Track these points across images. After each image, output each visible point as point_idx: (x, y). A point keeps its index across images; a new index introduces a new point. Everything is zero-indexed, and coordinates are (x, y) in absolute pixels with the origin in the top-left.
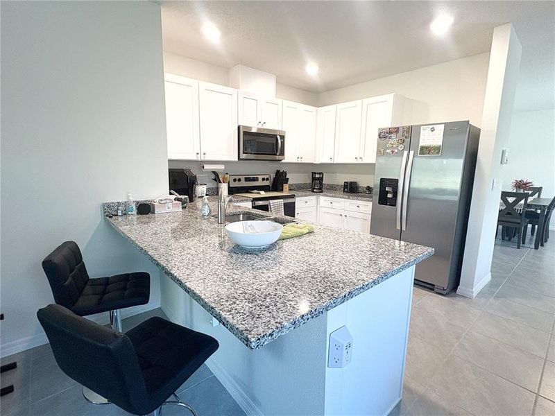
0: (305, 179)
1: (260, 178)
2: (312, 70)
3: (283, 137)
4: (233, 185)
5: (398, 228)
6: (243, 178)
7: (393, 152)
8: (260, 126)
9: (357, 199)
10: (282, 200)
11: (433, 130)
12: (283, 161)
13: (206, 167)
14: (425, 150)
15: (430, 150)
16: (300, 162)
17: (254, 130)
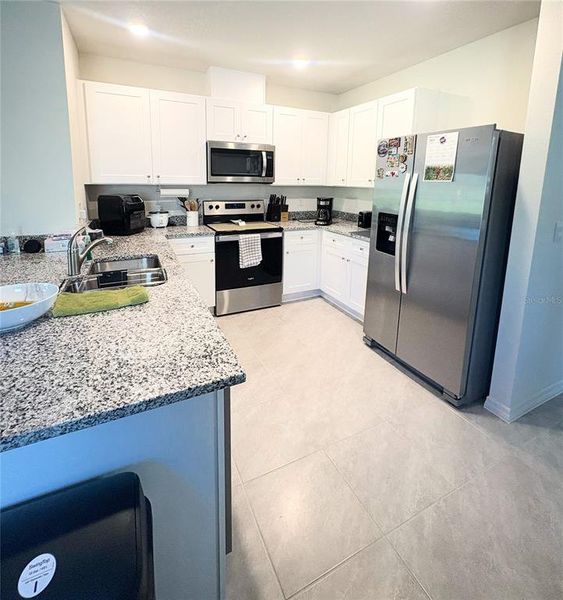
0: (311, 205)
1: (248, 204)
2: (301, 63)
3: (270, 154)
4: (208, 212)
5: (398, 288)
6: (222, 205)
7: (393, 174)
8: (239, 140)
9: (360, 239)
10: (259, 235)
11: (443, 140)
12: (274, 184)
13: (164, 192)
14: (432, 173)
15: (438, 173)
16: (302, 184)
17: (231, 146)
